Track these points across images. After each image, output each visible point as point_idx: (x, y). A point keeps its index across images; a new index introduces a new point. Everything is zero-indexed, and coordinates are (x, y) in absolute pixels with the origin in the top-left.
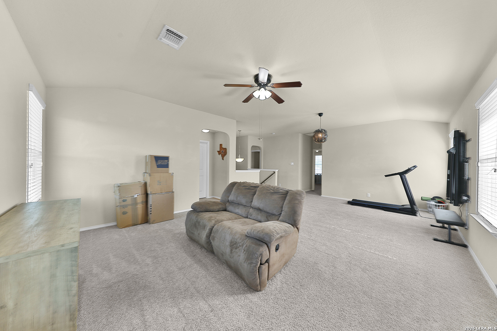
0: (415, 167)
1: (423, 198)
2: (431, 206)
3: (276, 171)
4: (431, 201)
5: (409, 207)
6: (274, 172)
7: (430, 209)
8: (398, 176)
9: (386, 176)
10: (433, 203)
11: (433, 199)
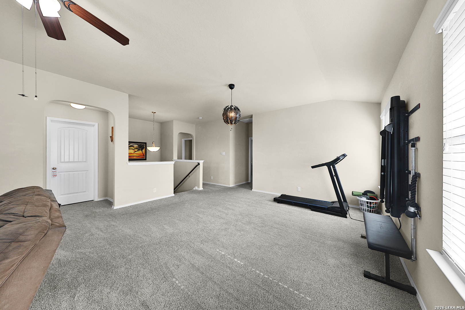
0: (344, 156)
1: (353, 193)
2: (362, 203)
3: (201, 162)
4: (363, 197)
5: (338, 205)
6: (199, 164)
7: (361, 207)
8: (326, 167)
9: (313, 167)
10: (364, 199)
11: (365, 193)
